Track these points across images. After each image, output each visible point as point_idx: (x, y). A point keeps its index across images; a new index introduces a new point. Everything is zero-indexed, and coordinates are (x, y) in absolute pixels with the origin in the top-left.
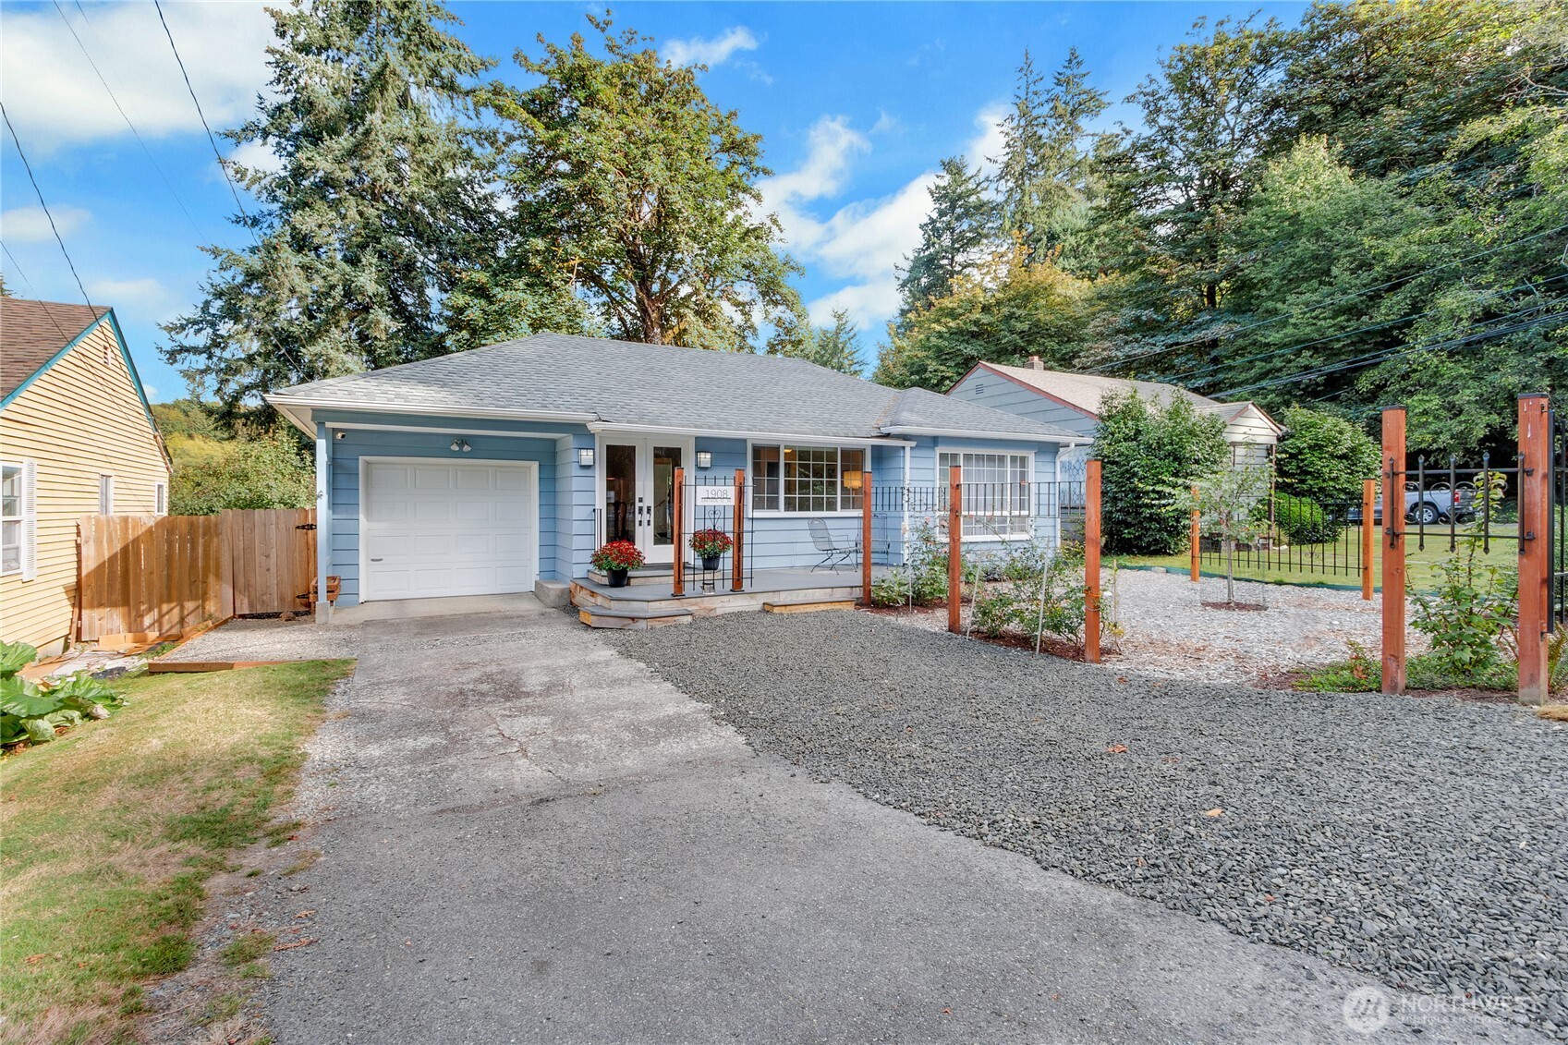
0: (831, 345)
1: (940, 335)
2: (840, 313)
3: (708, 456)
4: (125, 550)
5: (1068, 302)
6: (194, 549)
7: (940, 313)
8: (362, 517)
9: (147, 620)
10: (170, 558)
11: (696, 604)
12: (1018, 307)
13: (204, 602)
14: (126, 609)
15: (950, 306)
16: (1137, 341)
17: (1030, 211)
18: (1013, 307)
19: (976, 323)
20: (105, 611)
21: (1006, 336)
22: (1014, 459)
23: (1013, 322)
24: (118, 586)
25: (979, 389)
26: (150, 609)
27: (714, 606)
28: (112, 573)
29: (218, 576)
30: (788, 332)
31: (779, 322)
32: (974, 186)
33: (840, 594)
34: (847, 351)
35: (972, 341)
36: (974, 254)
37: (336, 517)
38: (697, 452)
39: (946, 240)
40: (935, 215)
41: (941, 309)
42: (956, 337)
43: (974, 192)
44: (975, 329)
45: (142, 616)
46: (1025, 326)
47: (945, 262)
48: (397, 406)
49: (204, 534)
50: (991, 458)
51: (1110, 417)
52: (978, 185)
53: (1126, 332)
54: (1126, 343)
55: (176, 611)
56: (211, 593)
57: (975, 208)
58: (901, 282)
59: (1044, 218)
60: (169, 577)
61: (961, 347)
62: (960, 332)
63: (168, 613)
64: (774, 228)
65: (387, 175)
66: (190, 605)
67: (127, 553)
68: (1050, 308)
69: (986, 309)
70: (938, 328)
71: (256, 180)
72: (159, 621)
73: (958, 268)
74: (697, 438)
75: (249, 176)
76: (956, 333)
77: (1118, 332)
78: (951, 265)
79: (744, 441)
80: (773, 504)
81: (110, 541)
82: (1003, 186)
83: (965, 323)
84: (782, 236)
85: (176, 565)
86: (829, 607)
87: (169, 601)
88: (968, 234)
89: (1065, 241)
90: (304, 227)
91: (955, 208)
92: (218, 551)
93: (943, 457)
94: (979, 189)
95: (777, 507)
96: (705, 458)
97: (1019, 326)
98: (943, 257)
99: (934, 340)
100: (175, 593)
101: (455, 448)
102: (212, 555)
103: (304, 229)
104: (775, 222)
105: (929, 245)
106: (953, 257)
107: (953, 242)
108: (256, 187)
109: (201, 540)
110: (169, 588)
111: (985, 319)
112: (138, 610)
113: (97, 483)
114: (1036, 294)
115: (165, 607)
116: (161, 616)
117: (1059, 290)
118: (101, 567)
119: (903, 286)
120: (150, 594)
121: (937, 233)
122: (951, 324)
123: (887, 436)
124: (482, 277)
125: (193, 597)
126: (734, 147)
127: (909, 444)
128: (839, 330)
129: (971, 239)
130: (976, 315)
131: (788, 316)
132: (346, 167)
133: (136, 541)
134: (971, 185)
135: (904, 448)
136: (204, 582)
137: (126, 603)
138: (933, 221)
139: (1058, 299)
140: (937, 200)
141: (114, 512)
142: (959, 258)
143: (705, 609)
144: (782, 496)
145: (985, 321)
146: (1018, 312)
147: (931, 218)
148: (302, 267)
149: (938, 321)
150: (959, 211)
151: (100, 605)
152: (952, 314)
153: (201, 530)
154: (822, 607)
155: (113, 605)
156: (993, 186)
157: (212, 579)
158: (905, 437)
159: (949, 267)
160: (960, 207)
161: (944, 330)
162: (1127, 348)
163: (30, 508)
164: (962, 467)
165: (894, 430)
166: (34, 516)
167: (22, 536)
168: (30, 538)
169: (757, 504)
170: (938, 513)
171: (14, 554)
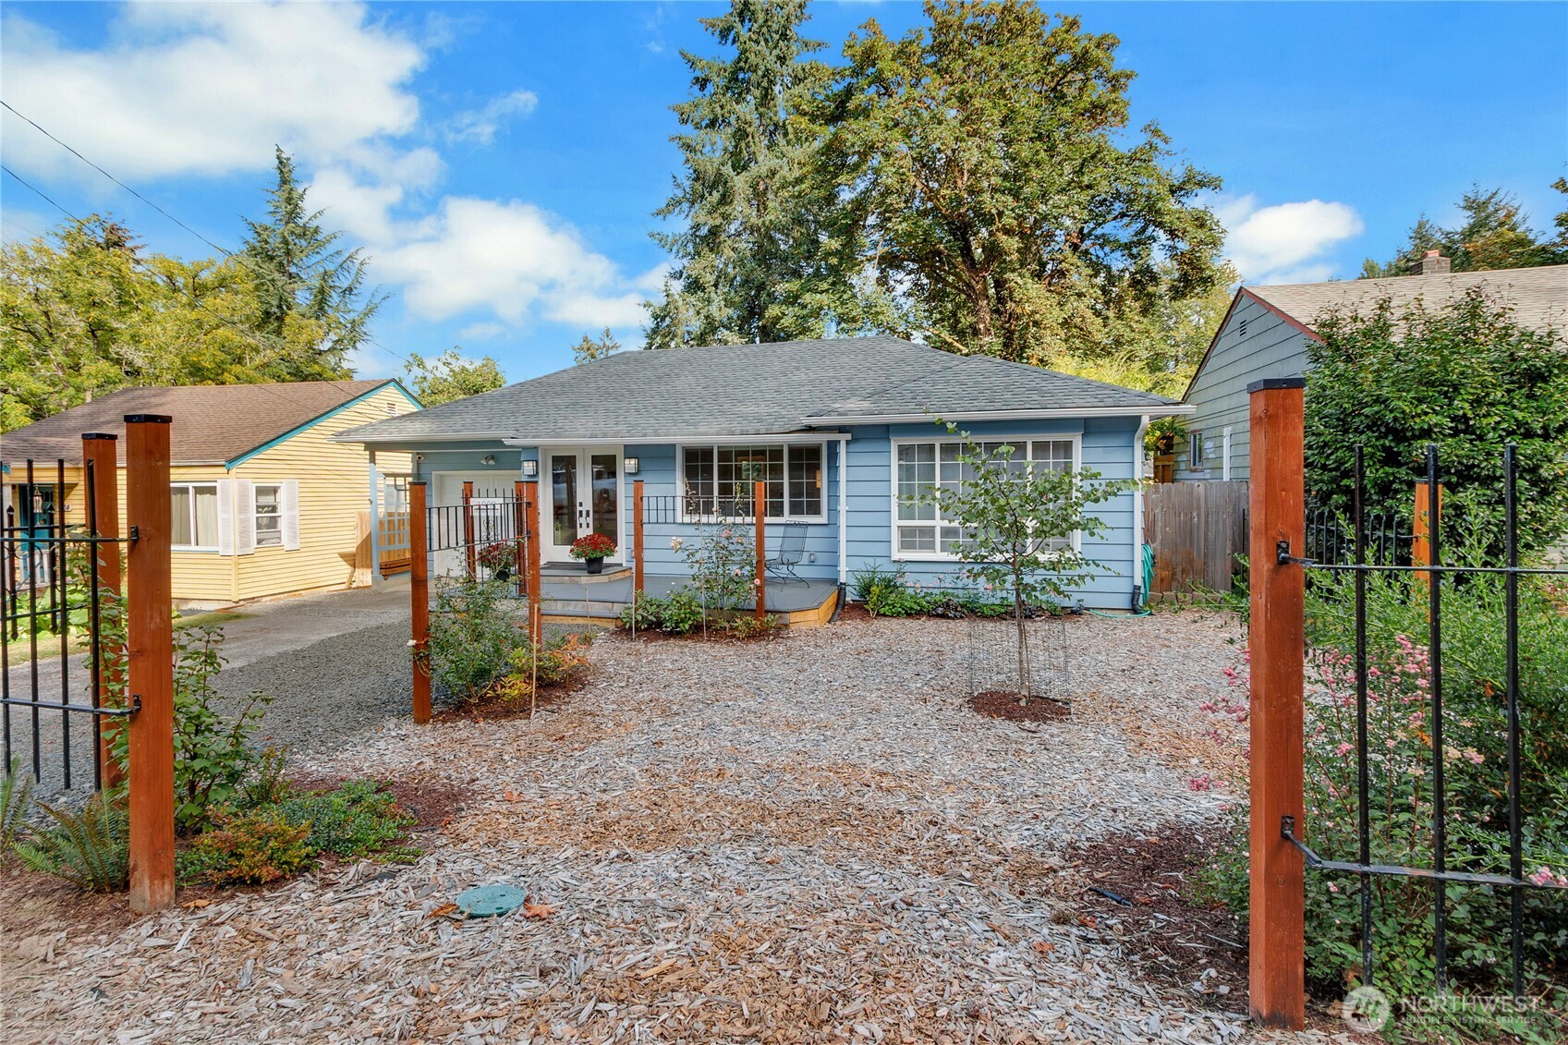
3: (634, 461)
8: (434, 516)
22: (1040, 446)
25: (1243, 328)
38: (626, 459)
74: (625, 446)
79: (674, 446)
80: (707, 509)
95: (711, 512)
96: (631, 464)
101: (484, 462)
127: (843, 437)
135: (839, 441)
144: (716, 500)
158: (836, 429)
163: (291, 508)
164: (938, 462)
165: (815, 421)
166: (297, 512)
167: (283, 525)
168: (292, 526)
169: (691, 508)
170: (896, 522)
171: (277, 535)
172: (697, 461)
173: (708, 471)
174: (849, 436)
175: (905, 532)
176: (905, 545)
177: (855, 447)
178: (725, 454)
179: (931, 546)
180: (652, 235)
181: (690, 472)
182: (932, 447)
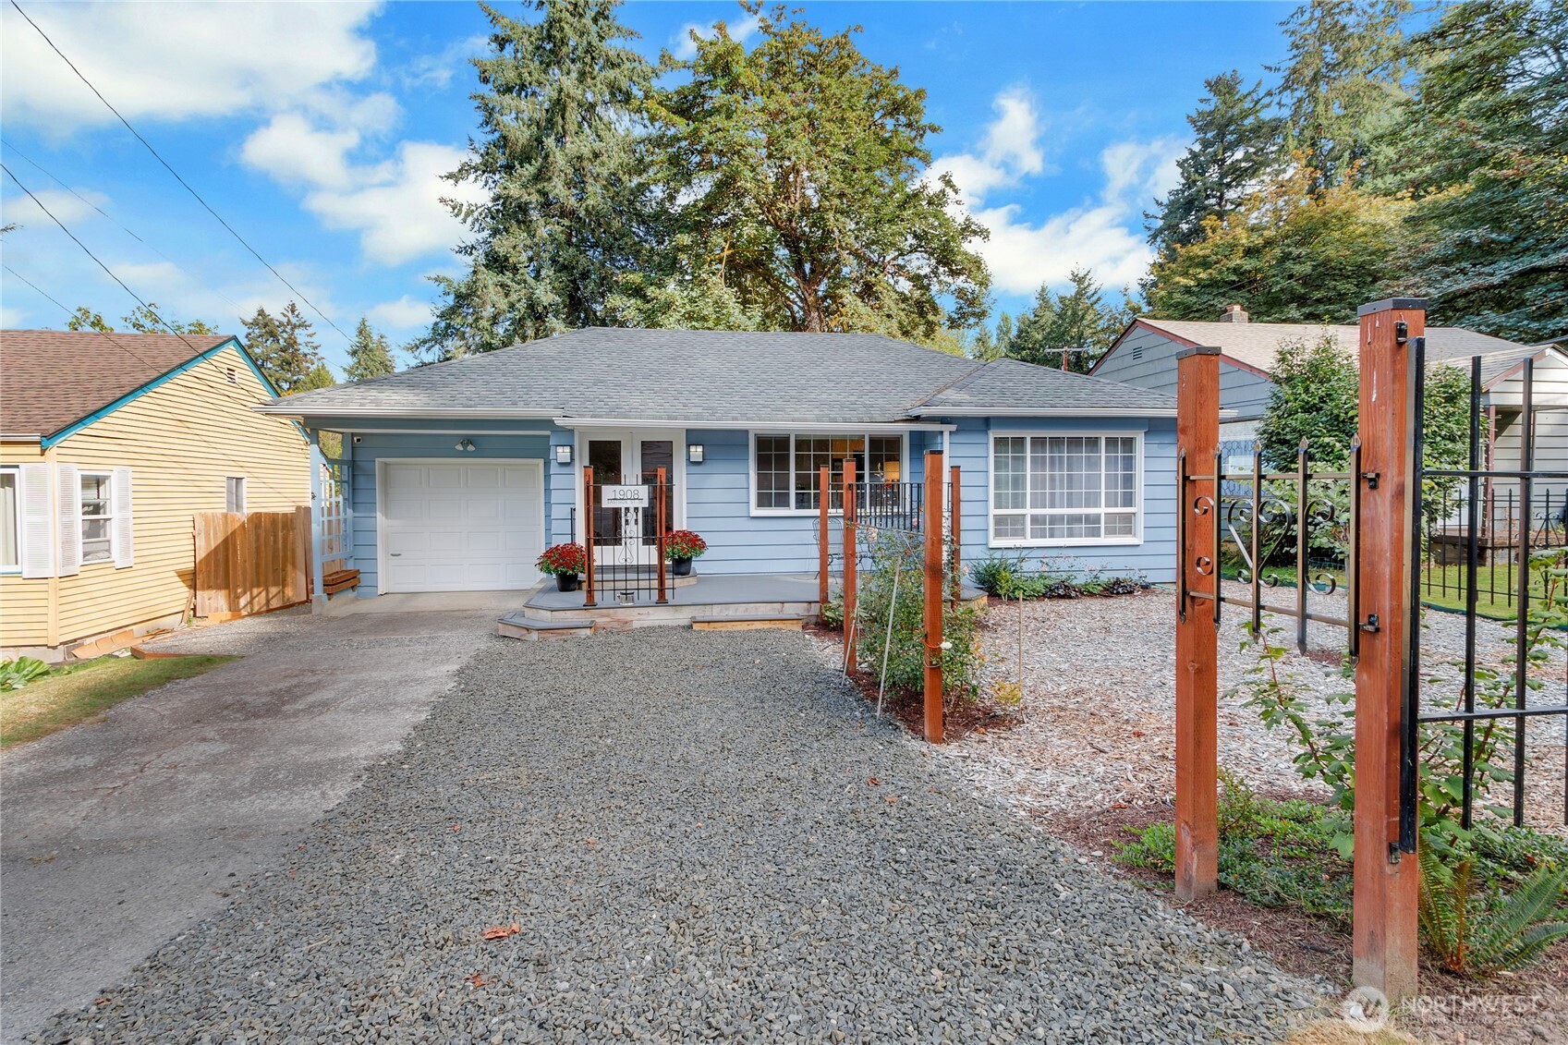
0: (1069, 313)
1: (1188, 290)
2: (1081, 275)
3: (700, 449)
4: (226, 541)
5: (1378, 231)
6: (275, 542)
7: (1187, 263)
8: (379, 515)
9: (243, 602)
10: (258, 549)
11: (608, 616)
12: (1296, 244)
13: (284, 587)
14: (227, 591)
15: (1201, 253)
16: (1463, 272)
17: (1325, 122)
18: (1289, 246)
19: (1235, 270)
20: (213, 593)
21: (1278, 283)
22: (1111, 442)
23: (1289, 264)
24: (221, 573)
25: (1137, 353)
26: (245, 593)
27: (629, 619)
28: (217, 560)
29: (294, 565)
30: (971, 303)
31: (961, 293)
32: (1252, 106)
33: (791, 610)
34: (1088, 317)
35: (1231, 293)
36: (1251, 187)
37: (357, 515)
38: (688, 446)
39: (1213, 173)
40: (1197, 148)
41: (1190, 258)
42: (1208, 290)
43: (1252, 111)
44: (1234, 278)
45: (239, 598)
46: (1306, 268)
47: (1213, 201)
48: (369, 410)
49: (283, 528)
50: (1076, 443)
51: (1289, 379)
52: (1257, 103)
53: (1446, 261)
54: (1447, 276)
55: (264, 594)
56: (289, 580)
57: (1252, 131)
58: (1152, 233)
59: (1345, 129)
60: (258, 566)
61: (1215, 302)
62: (1213, 284)
63: (257, 596)
64: (948, 190)
65: (567, 192)
66: (273, 590)
67: (227, 544)
68: (1348, 242)
69: (1250, 252)
70: (1183, 281)
71: (470, 212)
72: (251, 602)
73: (1229, 207)
74: (688, 431)
75: (464, 210)
76: (1208, 286)
77: (1434, 261)
78: (1219, 204)
79: (746, 432)
80: (782, 501)
81: (215, 534)
82: (1288, 98)
83: (1221, 272)
84: (958, 197)
85: (263, 555)
86: (767, 625)
87: (258, 586)
88: (1243, 164)
89: (1378, 153)
90: (501, 250)
91: (1224, 136)
92: (293, 543)
93: (1000, 442)
94: (1258, 107)
95: (786, 504)
96: (697, 452)
97: (1298, 269)
98: (1208, 197)
99: (1177, 297)
100: (262, 579)
101: (460, 448)
102: (289, 546)
103: (502, 251)
104: (948, 183)
105: (1190, 184)
106: (1222, 195)
107: (1222, 176)
108: (470, 220)
109: (280, 534)
110: (258, 574)
111: (1248, 264)
112: (236, 592)
113: (224, 484)
114: (1325, 225)
115: (255, 591)
116: (252, 598)
117: (1364, 216)
118: (208, 555)
119: (1154, 237)
120: (245, 579)
121: (1200, 168)
122: (1201, 276)
123: (917, 419)
124: (636, 278)
125: (275, 584)
126: (896, 108)
127: (947, 428)
128: (1080, 294)
129: (1246, 169)
130: (1236, 261)
131: (971, 286)
132: (532, 191)
133: (233, 533)
134: (1247, 104)
135: (942, 432)
136: (283, 570)
137: (227, 587)
138: (1194, 156)
139: (1363, 229)
140: (1199, 130)
141: (248, 509)
142: (1231, 194)
143: (618, 621)
144: (793, 491)
145: (1247, 267)
146: (1296, 252)
147: (1191, 152)
148: (501, 286)
149: (1185, 274)
150: (1230, 138)
151: (209, 587)
152: (1205, 264)
153: (280, 525)
154: (758, 625)
155: (218, 587)
156: (1276, 99)
157: (289, 567)
158: (944, 420)
159: (1217, 208)
160: (1232, 133)
161: (1192, 283)
162: (1446, 282)
163: (123, 507)
164: (1028, 454)
165: (924, 411)
166: (130, 514)
167: (113, 531)
168: (124, 532)
169: (763, 501)
170: (993, 511)
171: (105, 546)
172: (772, 451)
173: (783, 462)
174: (954, 428)
175: (1000, 520)
176: (998, 534)
177: (959, 438)
178: (802, 444)
179: (1021, 533)
180: (442, 201)
181: (763, 462)
182: (1022, 439)
